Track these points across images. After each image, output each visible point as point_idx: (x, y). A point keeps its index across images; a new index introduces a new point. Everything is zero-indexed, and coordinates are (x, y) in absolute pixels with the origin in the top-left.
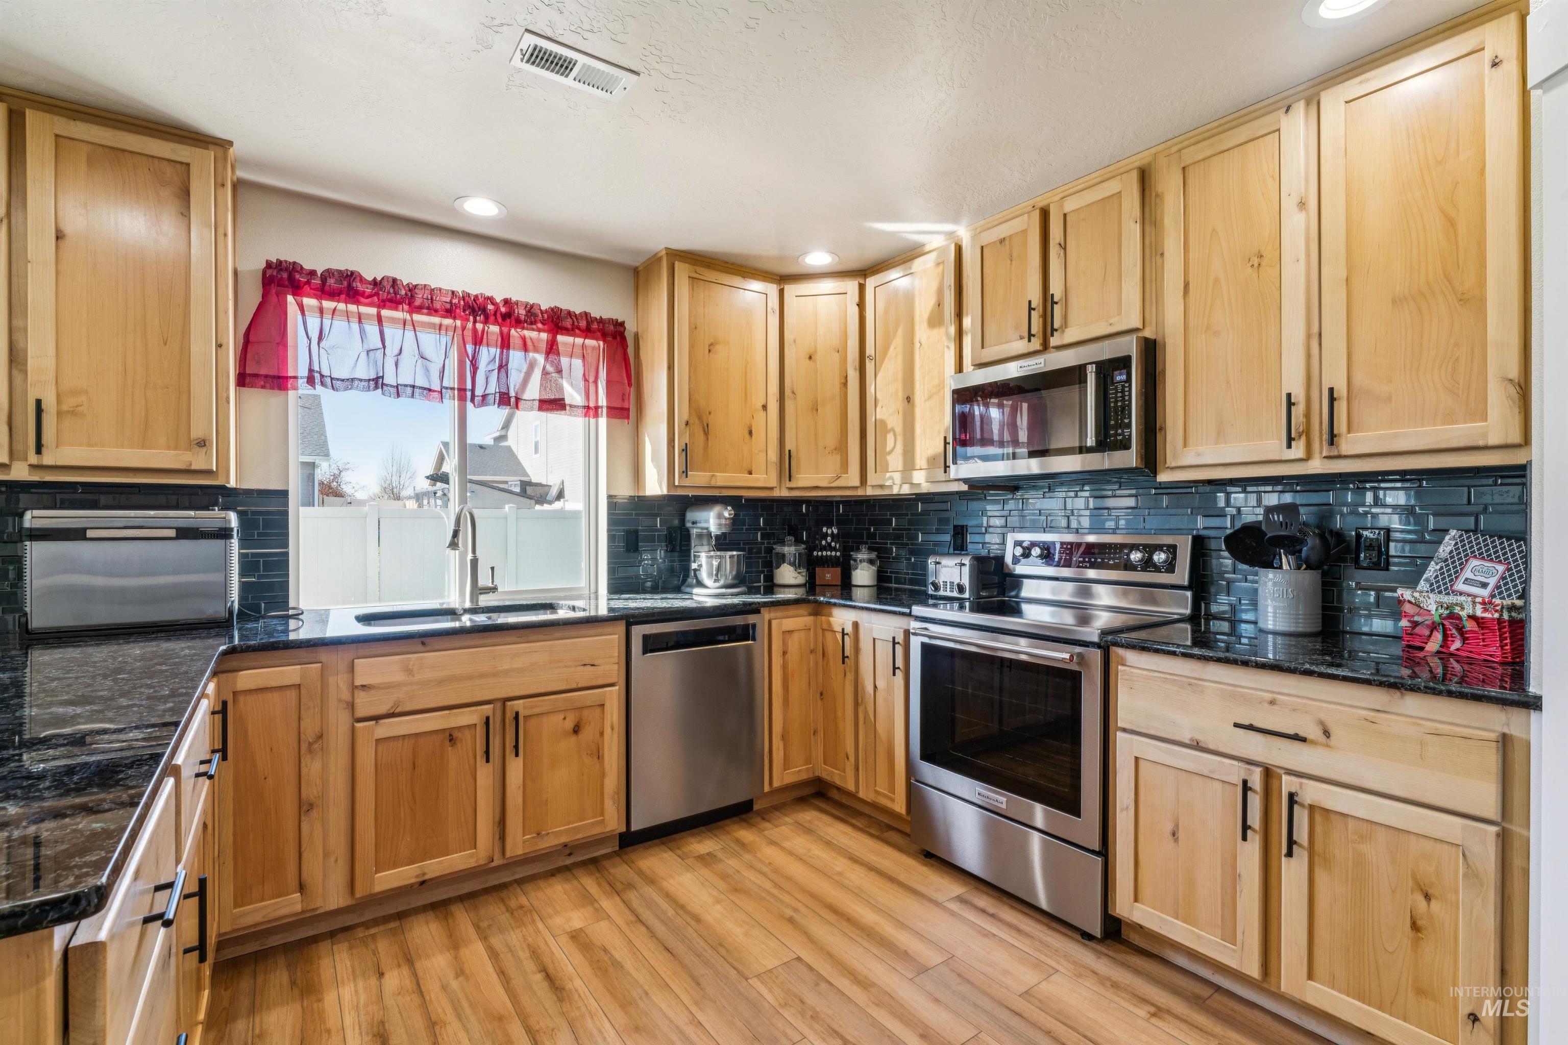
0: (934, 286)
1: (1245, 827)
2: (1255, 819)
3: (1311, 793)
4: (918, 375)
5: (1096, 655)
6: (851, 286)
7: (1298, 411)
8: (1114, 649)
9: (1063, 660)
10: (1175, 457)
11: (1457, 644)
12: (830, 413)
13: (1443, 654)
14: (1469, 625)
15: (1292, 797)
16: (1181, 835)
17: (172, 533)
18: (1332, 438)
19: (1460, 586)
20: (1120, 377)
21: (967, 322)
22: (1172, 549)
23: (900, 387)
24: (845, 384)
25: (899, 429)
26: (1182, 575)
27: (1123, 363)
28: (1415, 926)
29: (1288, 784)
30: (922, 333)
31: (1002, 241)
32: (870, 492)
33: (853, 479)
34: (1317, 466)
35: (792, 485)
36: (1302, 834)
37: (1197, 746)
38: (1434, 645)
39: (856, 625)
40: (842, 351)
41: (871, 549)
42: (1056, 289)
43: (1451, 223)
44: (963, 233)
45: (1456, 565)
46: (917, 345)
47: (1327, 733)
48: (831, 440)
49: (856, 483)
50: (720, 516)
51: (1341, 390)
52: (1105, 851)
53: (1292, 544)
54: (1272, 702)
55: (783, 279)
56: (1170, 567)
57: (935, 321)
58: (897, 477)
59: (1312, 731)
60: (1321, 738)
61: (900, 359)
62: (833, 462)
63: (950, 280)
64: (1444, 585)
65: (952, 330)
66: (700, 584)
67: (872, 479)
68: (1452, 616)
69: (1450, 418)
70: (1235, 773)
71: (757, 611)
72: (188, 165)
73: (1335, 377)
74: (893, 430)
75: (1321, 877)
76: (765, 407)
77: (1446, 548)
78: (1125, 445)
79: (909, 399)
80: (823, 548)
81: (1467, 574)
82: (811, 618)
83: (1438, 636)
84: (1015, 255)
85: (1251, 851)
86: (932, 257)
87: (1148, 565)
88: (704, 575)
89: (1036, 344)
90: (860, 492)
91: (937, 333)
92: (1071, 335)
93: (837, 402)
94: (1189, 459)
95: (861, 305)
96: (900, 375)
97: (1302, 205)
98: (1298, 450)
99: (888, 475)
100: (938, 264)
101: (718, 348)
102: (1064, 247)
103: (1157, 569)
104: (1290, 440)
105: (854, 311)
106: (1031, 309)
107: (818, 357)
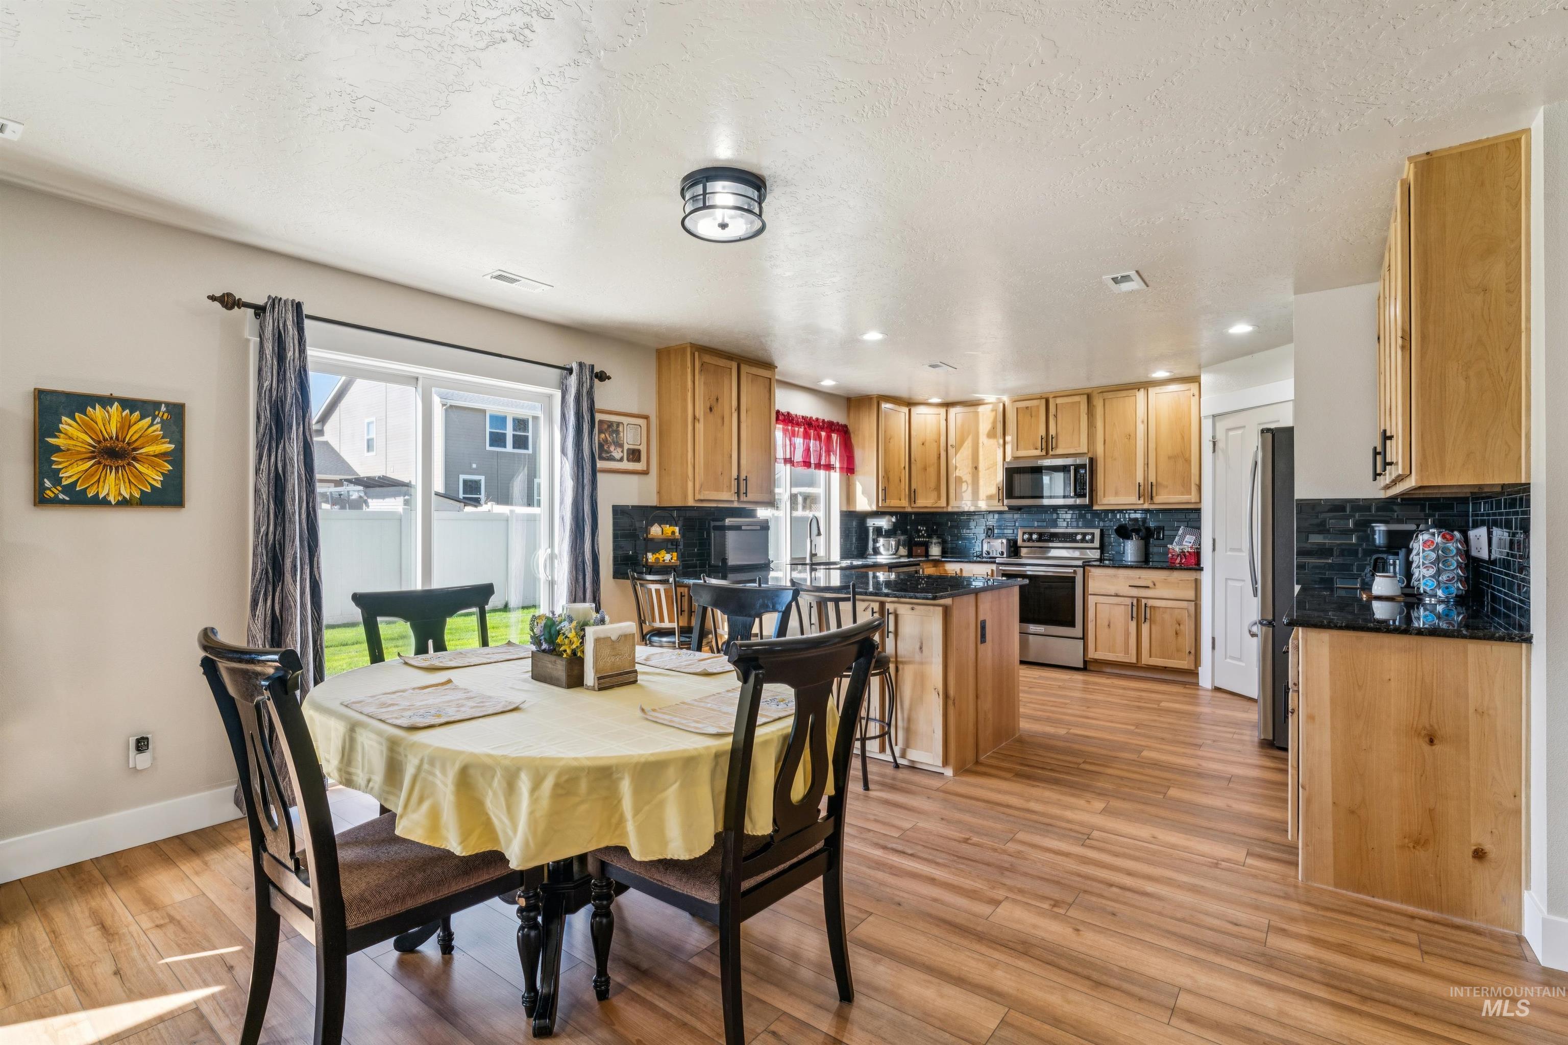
0: (991, 419)
1: (1132, 617)
2: (1135, 615)
3: (1151, 603)
4: (981, 458)
5: (1080, 571)
6: (942, 411)
7: (1142, 488)
8: (1086, 568)
9: (1071, 573)
10: (1101, 500)
11: (1184, 561)
12: (932, 471)
13: (1180, 563)
14: (1187, 554)
15: (1146, 604)
16: (1111, 625)
17: (758, 528)
18: (1152, 499)
19: (1184, 543)
20: (1082, 471)
21: (1008, 438)
22: (1093, 534)
23: (970, 463)
24: (939, 458)
25: (970, 481)
26: (1097, 544)
27: (1083, 466)
28: (1177, 634)
29: (1144, 601)
30: (983, 438)
31: (1027, 408)
32: (950, 509)
33: (943, 503)
34: (1146, 506)
35: (914, 506)
36: (1148, 616)
37: (1117, 595)
38: (1178, 561)
39: (961, 570)
40: (938, 441)
41: (938, 538)
42: (1052, 432)
43: (1183, 438)
44: (1005, 399)
45: (1183, 537)
46: (981, 445)
47: (1154, 585)
48: (932, 483)
49: (944, 504)
50: (889, 521)
51: (1154, 483)
52: (1084, 638)
53: (1137, 531)
54: (1140, 578)
55: (910, 404)
56: (1092, 541)
57: (991, 434)
58: (969, 503)
59: (1151, 585)
60: (1153, 586)
61: (970, 450)
62: (934, 494)
63: (1000, 418)
64: (1180, 543)
65: (1001, 441)
66: (881, 554)
67: (953, 503)
68: (1183, 552)
69: (1183, 494)
70: (1128, 601)
71: (918, 565)
72: (770, 379)
73: (1152, 479)
74: (966, 482)
75: (1153, 627)
76: (904, 468)
77: (1180, 532)
78: (1084, 496)
79: (976, 468)
80: (919, 537)
81: (1186, 539)
82: (934, 569)
83: (1179, 558)
84: (1033, 414)
85: (1133, 625)
86: (990, 407)
87: (1083, 540)
88: (882, 550)
89: (1044, 453)
90: (945, 510)
91: (993, 442)
92: (1059, 451)
93: (936, 466)
94: (1105, 501)
95: (946, 420)
96: (970, 457)
97: (1143, 422)
98: (1141, 501)
99: (963, 502)
100: (992, 410)
101: (891, 440)
102: (1056, 416)
103: (1087, 542)
104: (1139, 497)
105: (943, 423)
106: (1042, 439)
107: (927, 444)
